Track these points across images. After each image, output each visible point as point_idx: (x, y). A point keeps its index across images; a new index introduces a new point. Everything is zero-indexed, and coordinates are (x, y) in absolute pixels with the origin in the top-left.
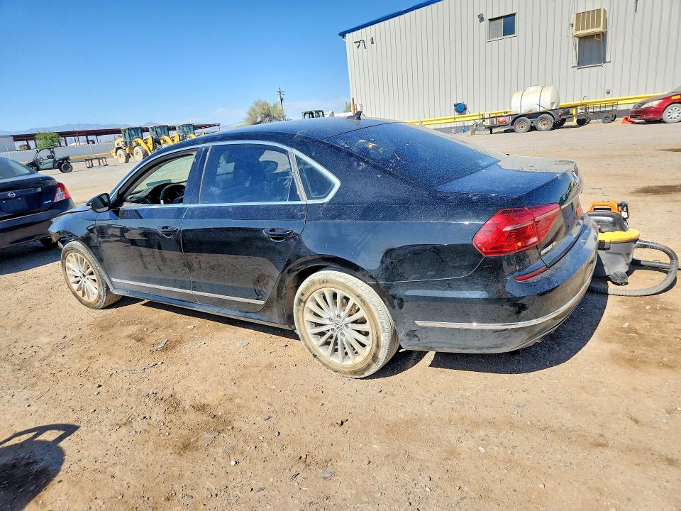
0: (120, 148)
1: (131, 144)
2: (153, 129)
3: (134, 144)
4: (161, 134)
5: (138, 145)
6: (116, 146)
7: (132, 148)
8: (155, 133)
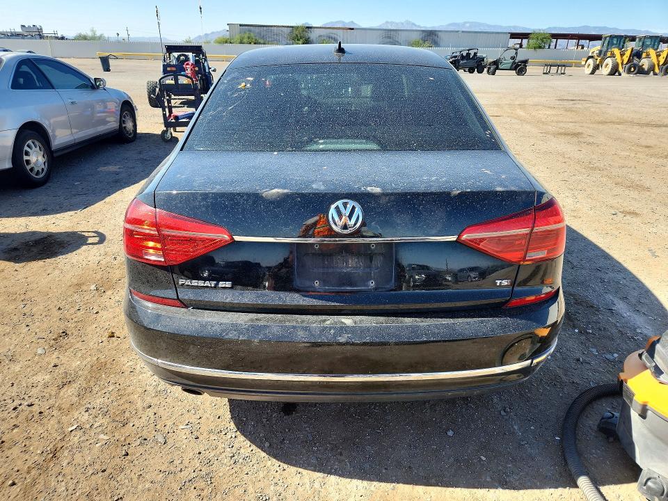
0: (592, 57)
1: (605, 55)
2: (640, 39)
3: (609, 54)
4: (648, 46)
5: (613, 56)
6: (590, 55)
7: (603, 60)
8: (641, 44)
